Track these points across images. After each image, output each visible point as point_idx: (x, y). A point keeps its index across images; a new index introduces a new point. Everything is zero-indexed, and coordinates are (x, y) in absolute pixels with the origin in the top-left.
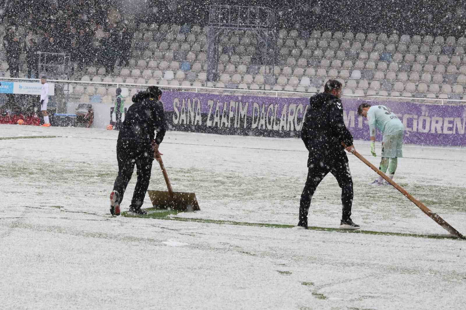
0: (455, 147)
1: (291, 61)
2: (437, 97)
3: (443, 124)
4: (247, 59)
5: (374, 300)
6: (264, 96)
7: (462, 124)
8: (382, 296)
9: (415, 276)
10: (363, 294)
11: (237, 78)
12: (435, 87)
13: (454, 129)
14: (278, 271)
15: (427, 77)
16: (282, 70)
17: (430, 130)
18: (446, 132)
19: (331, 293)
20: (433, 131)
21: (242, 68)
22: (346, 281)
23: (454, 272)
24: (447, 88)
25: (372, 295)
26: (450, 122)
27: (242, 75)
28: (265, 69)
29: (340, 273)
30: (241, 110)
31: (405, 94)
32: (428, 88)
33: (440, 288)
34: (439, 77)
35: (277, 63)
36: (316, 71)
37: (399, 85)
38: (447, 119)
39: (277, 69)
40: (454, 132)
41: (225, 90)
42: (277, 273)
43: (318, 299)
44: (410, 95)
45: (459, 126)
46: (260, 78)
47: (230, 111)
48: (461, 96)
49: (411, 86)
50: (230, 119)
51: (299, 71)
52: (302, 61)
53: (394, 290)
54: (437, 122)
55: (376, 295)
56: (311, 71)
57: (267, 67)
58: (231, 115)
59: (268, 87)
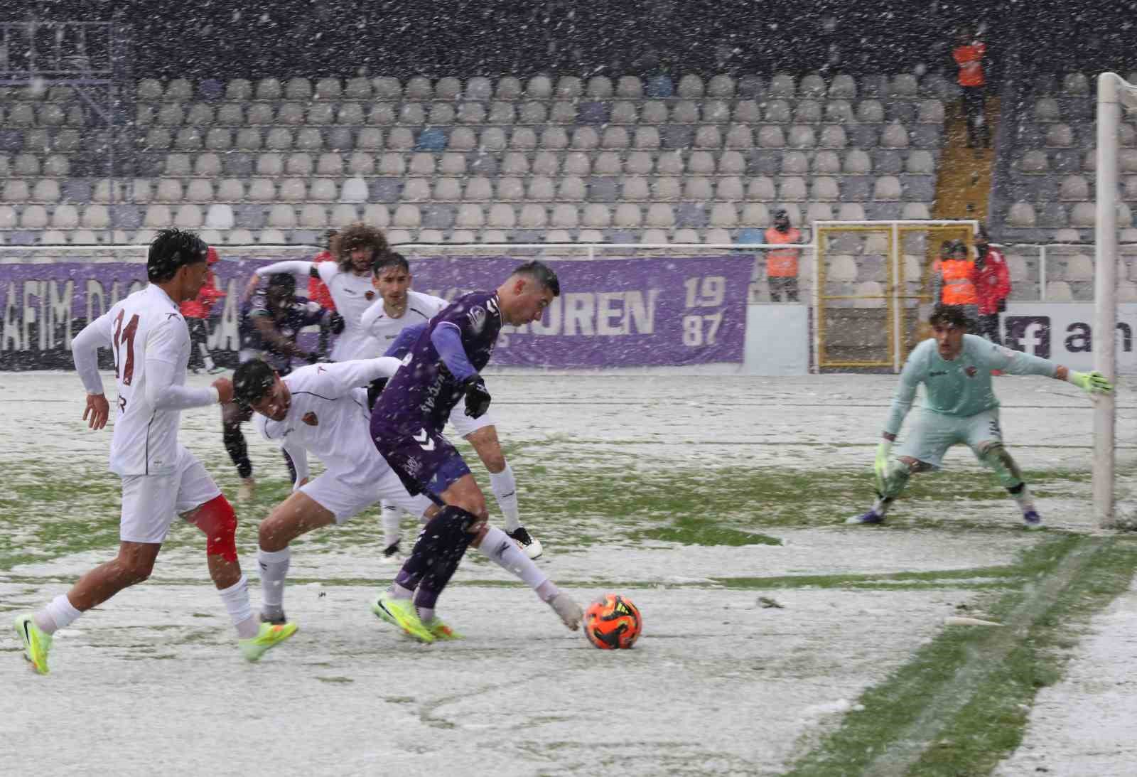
0: (639, 369)
1: (177, 162)
2: (574, 240)
3: (596, 311)
4: (58, 164)
5: (566, 725)
6: (111, 260)
7: (646, 306)
8: (581, 714)
9: (640, 670)
10: (535, 714)
11: (35, 215)
12: (566, 214)
13: (626, 321)
14: (317, 678)
15: (542, 186)
16: (154, 187)
17: (562, 328)
18: (604, 330)
19: (462, 715)
20: (571, 331)
21: (48, 189)
22: (486, 689)
23: (728, 657)
24: (598, 213)
25: (557, 714)
26: (615, 304)
27: (50, 209)
28: (112, 189)
29: (465, 673)
30: (54, 302)
31: (489, 236)
32: (549, 218)
33: (708, 692)
34: (574, 186)
35: (138, 173)
36: (247, 187)
37: (471, 214)
38: (605, 297)
39: (141, 188)
40: (626, 331)
41: (7, 252)
42: (318, 682)
43: (437, 730)
44: (501, 237)
45: (638, 310)
46: (98, 214)
47: (26, 307)
48: (637, 233)
49: (502, 215)
50: (25, 326)
51: (201, 188)
52: (209, 162)
53: (605, 701)
54: (579, 305)
55: (567, 713)
56: (232, 187)
57: (117, 184)
58: (29, 317)
59: (120, 236)
